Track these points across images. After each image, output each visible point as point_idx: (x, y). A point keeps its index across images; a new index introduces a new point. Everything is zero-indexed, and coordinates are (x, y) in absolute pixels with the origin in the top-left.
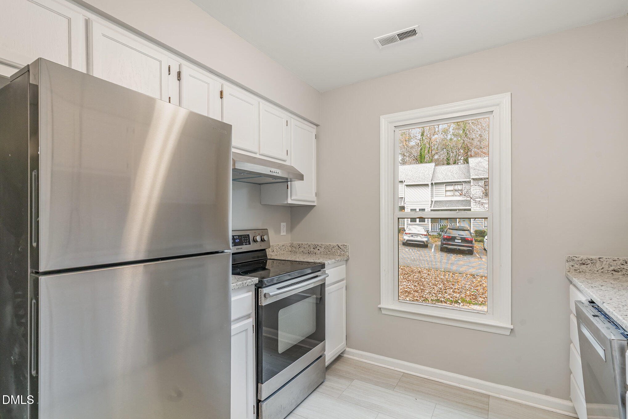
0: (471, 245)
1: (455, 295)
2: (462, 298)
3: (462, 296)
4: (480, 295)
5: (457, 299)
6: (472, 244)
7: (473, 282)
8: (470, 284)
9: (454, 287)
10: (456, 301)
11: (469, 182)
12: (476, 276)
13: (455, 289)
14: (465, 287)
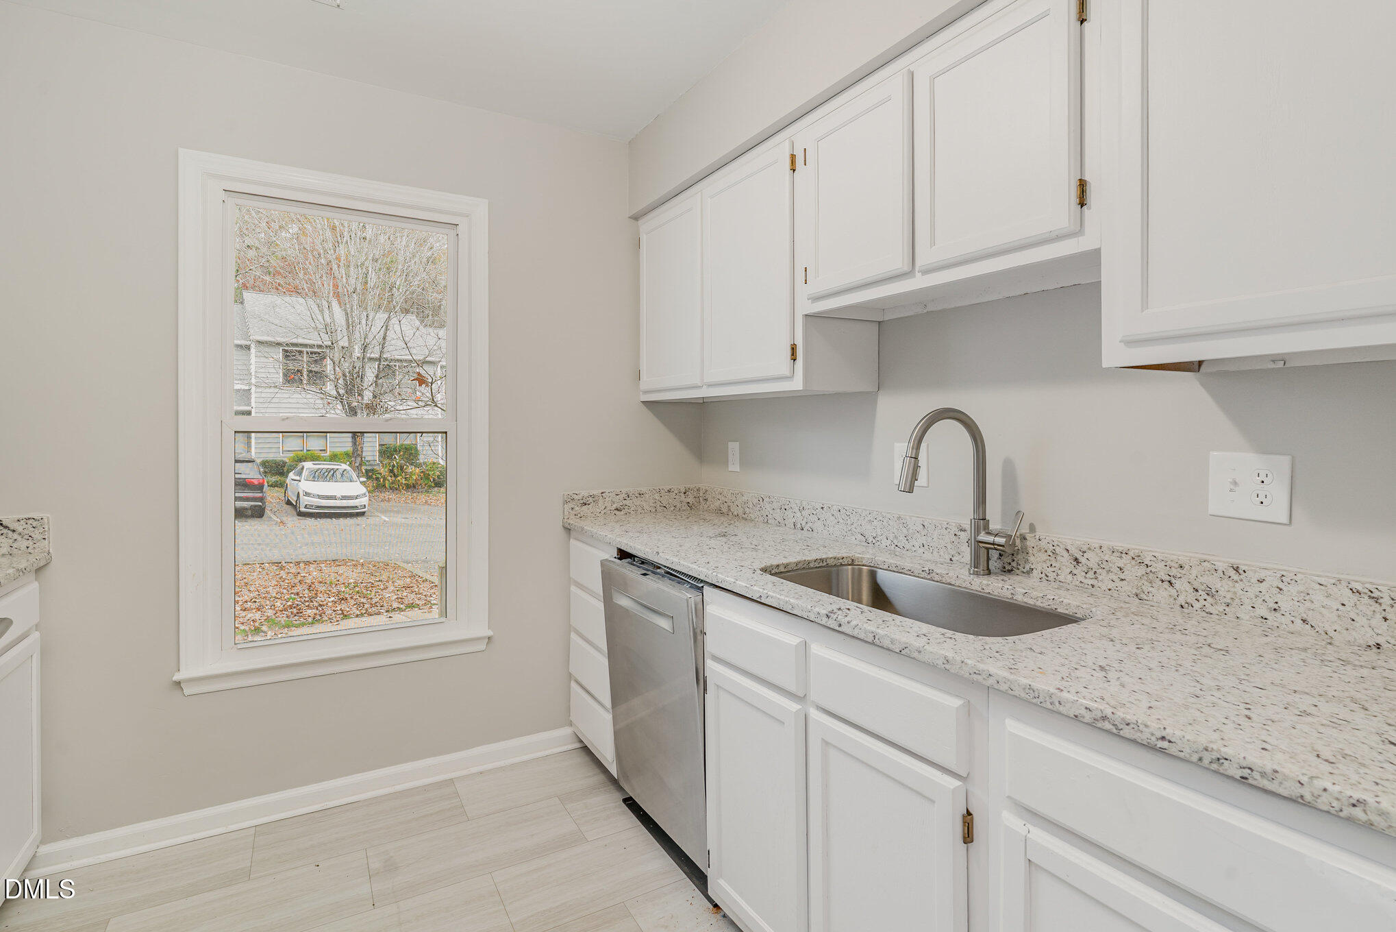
0: (260, 495)
1: (250, 615)
2: (268, 619)
3: (269, 614)
4: (307, 604)
5: (257, 624)
6: (262, 492)
7: (282, 577)
8: (276, 583)
9: (241, 599)
10: (256, 630)
11: (248, 348)
12: (285, 565)
13: (246, 602)
14: (268, 593)
